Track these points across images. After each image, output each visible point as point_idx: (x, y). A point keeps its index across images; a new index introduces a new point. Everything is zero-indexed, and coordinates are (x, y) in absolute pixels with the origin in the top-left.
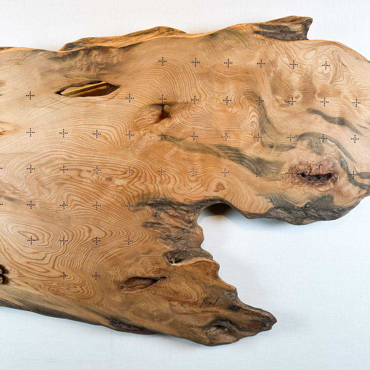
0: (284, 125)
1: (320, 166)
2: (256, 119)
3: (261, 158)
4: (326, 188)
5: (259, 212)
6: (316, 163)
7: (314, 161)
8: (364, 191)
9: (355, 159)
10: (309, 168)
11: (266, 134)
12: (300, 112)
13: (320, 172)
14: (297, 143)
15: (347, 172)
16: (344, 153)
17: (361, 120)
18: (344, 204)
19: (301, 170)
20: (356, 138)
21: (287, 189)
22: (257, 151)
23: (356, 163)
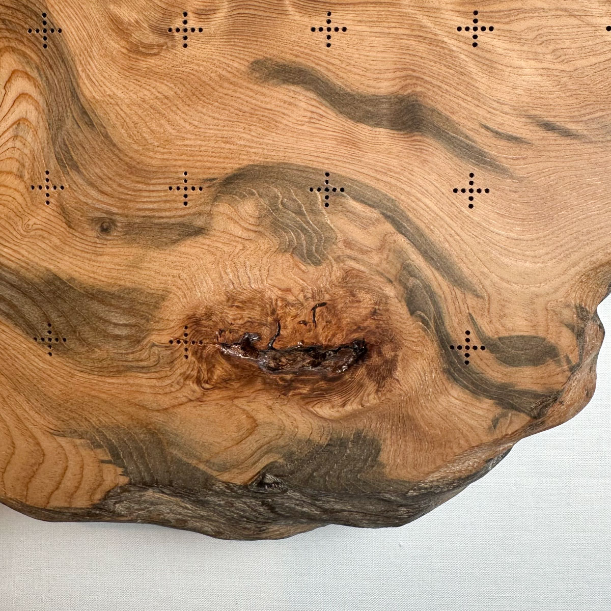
0: (153, 132)
1: (317, 310)
2: (32, 108)
3: (64, 277)
4: (344, 405)
5: (66, 505)
6: (301, 297)
7: (288, 290)
8: (515, 419)
9: (475, 281)
10: (269, 319)
11: (79, 172)
12: (219, 76)
13: (316, 337)
14: (215, 209)
15: (436, 338)
16: (425, 254)
17: (495, 105)
18: (428, 474)
19: (232, 327)
20: (475, 187)
21: (180, 410)
22: (43, 245)
23: (478, 296)
